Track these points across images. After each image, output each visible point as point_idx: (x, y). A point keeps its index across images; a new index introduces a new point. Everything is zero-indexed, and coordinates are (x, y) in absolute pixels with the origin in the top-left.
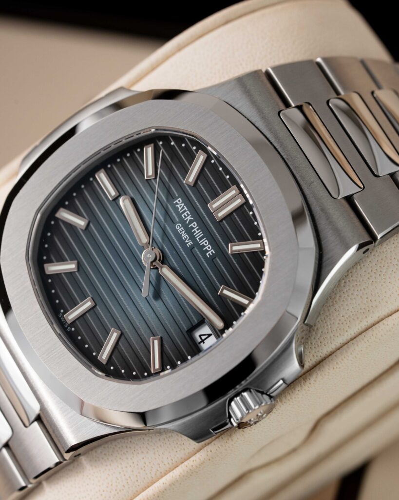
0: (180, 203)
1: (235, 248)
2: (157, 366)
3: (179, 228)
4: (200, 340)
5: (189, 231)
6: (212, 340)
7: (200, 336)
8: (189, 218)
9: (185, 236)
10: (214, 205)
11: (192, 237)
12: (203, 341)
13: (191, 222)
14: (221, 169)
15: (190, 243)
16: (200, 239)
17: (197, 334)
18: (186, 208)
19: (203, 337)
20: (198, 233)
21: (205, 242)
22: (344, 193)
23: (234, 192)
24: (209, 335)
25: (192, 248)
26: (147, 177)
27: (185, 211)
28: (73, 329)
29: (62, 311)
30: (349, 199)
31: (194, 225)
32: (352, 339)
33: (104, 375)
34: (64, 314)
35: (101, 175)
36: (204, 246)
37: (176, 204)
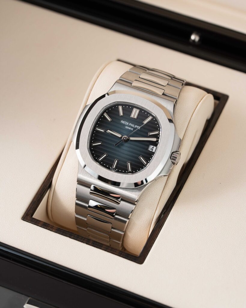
1: (145, 122)
2: (146, 163)
5: (130, 126)
6: (155, 148)
9: (130, 128)
10: (132, 116)
11: (132, 127)
12: (152, 150)
13: (129, 124)
14: (127, 107)
15: (132, 129)
16: (134, 126)
17: (150, 149)
18: (125, 122)
20: (133, 125)
21: (136, 126)
22: (161, 94)
23: (135, 109)
24: (153, 147)
25: (134, 130)
28: (117, 170)
30: (163, 94)
31: (130, 124)
32: (187, 128)
33: (133, 174)
34: (111, 168)
35: (97, 129)
36: (136, 127)
37: (122, 122)
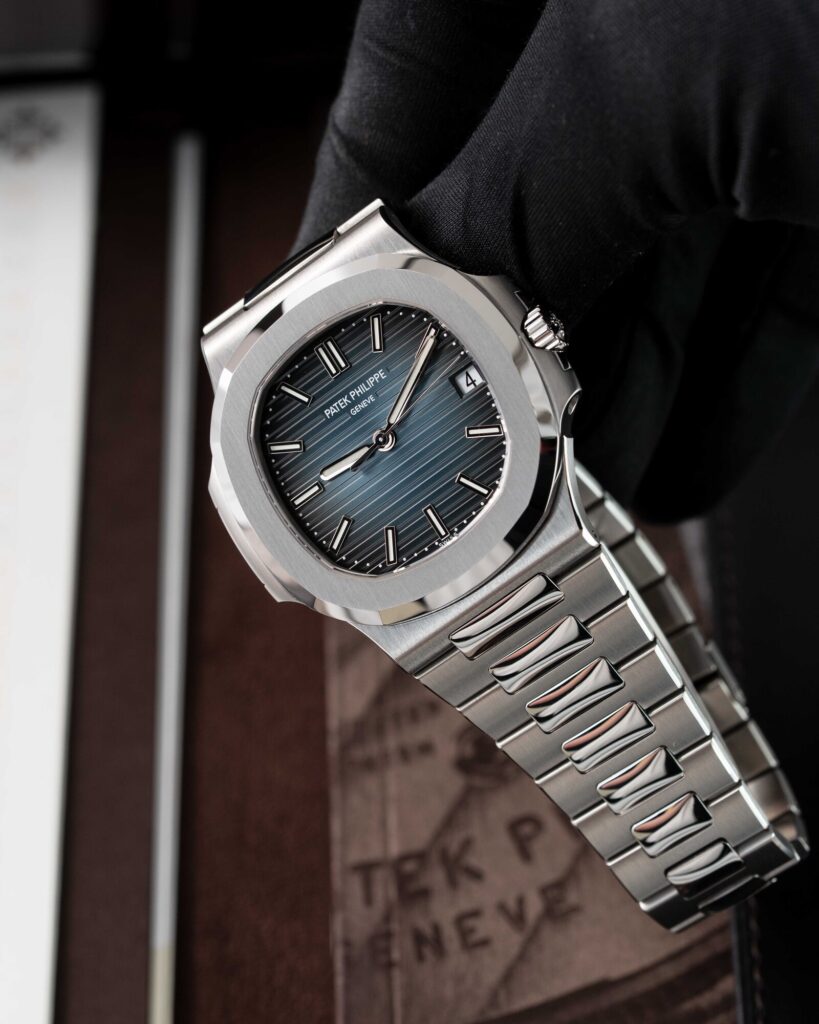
0: (330, 412)
1: (377, 346)
2: (496, 430)
3: (355, 411)
4: (472, 387)
5: (359, 400)
6: (472, 371)
7: (468, 385)
8: (345, 400)
9: (364, 404)
10: (332, 369)
11: (365, 396)
12: (473, 382)
13: (349, 398)
14: (297, 367)
15: (371, 398)
16: (367, 386)
17: (467, 389)
18: (335, 405)
19: (470, 381)
20: (361, 389)
21: (371, 381)
23: (321, 350)
24: (468, 375)
26: (300, 449)
27: (338, 405)
28: (455, 529)
29: (436, 543)
31: (352, 394)
34: (439, 541)
35: (297, 502)
36: (375, 382)
37: (330, 415)
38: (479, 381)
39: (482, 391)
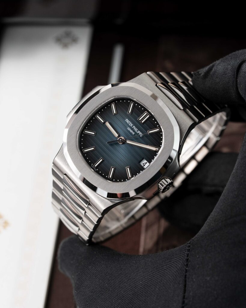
1: (150, 132)
2: (130, 177)
4: (143, 165)
5: (132, 129)
6: (148, 164)
7: (143, 164)
8: (132, 125)
9: (131, 131)
10: (140, 119)
11: (134, 131)
12: (144, 165)
13: (133, 126)
14: (140, 107)
15: (134, 133)
16: (137, 131)
17: (142, 164)
18: (130, 122)
19: (144, 164)
20: (136, 129)
21: (139, 132)
22: (182, 108)
23: (146, 113)
24: (146, 163)
25: (135, 135)
26: (114, 114)
27: (130, 123)
28: (97, 170)
29: (92, 164)
30: (185, 110)
31: (134, 127)
33: (112, 182)
34: (93, 165)
35: (97, 116)
36: (139, 133)
37: (126, 121)
38: (145, 167)
39: (142, 169)
